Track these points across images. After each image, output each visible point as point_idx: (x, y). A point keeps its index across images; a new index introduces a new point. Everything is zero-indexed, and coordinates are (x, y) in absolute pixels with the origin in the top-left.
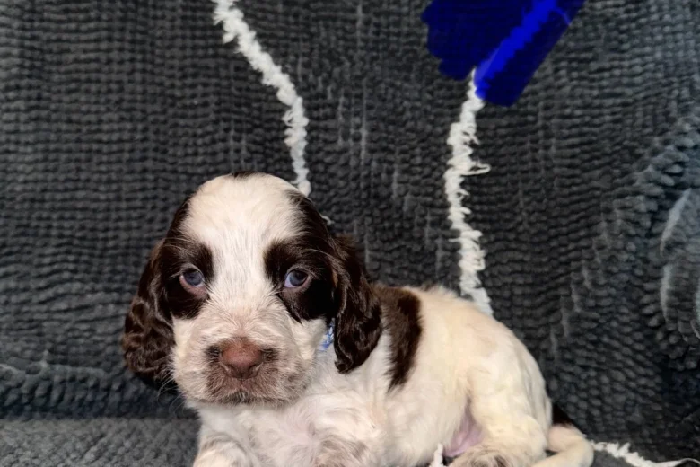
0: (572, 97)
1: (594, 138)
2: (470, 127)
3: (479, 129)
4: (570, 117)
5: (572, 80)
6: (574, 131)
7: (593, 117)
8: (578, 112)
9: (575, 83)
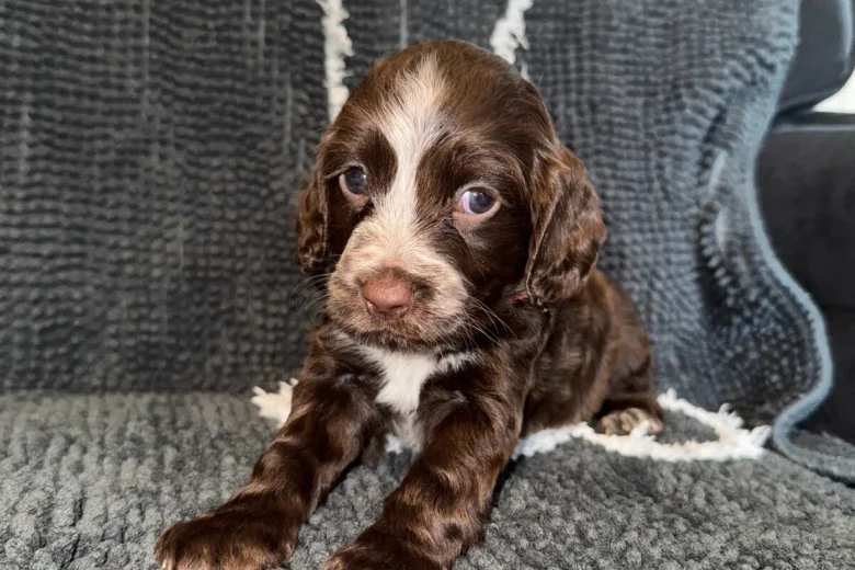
0: (618, 8)
2: (518, 28)
3: (528, 32)
4: (616, 29)
7: (638, 34)
8: (624, 26)
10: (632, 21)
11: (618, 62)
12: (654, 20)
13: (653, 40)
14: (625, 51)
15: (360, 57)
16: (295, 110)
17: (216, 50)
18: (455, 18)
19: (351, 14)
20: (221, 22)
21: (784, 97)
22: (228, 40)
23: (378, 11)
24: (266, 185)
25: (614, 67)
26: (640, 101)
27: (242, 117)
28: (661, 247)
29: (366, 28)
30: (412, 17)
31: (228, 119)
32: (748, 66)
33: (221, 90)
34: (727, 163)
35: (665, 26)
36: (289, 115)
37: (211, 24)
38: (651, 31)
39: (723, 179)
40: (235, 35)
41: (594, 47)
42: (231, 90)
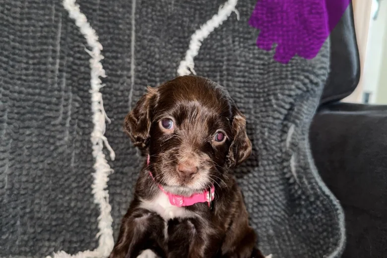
0: (240, 56)
1: (250, 80)
2: (191, 65)
3: (195, 66)
4: (239, 66)
5: (240, 47)
6: (241, 74)
7: (250, 68)
8: (243, 64)
9: (242, 49)
10: (247, 62)
11: (240, 82)
12: (258, 62)
13: (258, 71)
14: (244, 77)
15: (109, 78)
16: (73, 105)
17: (33, 75)
18: (159, 60)
19: (105, 57)
20: (35, 61)
21: (323, 97)
22: (39, 70)
23: (119, 55)
24: (53, 144)
25: (238, 84)
26: (251, 100)
27: (44, 109)
28: (262, 174)
29: (113, 64)
30: (136, 59)
31: (36, 110)
32: (305, 84)
33: (33, 95)
34: (295, 130)
35: (263, 65)
36: (70, 107)
37: (31, 62)
38: (257, 67)
39: (293, 138)
40: (43, 67)
41: (228, 75)
42: (39, 94)
